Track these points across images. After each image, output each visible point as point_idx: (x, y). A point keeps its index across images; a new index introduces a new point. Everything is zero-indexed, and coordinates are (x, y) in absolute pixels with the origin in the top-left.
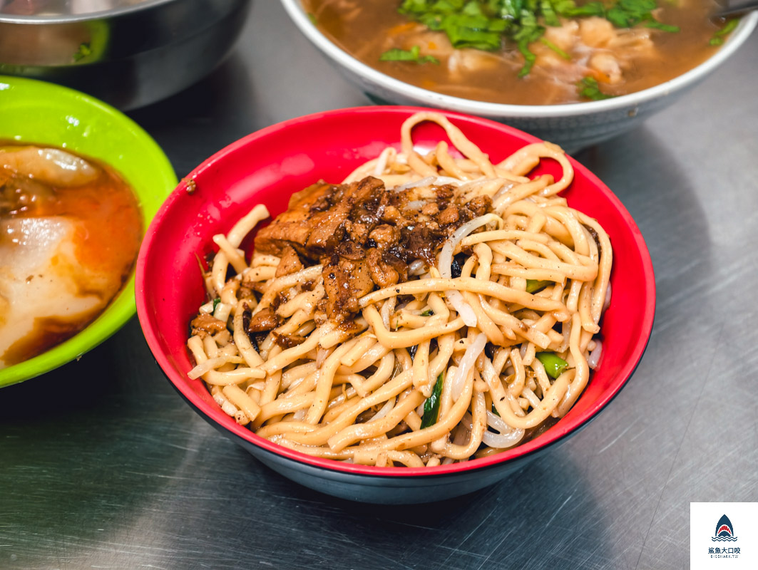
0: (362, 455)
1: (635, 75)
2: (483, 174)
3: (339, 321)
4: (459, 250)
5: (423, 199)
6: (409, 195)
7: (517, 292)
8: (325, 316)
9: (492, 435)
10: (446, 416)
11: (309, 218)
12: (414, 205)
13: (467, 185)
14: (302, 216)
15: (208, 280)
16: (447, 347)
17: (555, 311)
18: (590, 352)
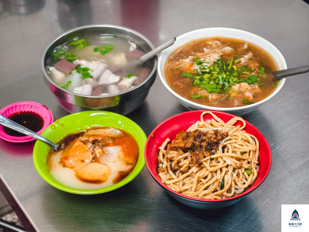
0: (207, 198)
1: (256, 97)
2: (223, 126)
3: (197, 166)
4: (223, 146)
5: (211, 134)
6: (208, 133)
7: (238, 155)
8: (192, 165)
9: (236, 190)
10: (226, 187)
11: (183, 141)
12: (209, 136)
13: (221, 129)
14: (181, 140)
15: (159, 158)
16: (224, 170)
17: (248, 159)
18: (256, 168)
